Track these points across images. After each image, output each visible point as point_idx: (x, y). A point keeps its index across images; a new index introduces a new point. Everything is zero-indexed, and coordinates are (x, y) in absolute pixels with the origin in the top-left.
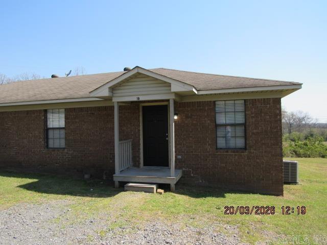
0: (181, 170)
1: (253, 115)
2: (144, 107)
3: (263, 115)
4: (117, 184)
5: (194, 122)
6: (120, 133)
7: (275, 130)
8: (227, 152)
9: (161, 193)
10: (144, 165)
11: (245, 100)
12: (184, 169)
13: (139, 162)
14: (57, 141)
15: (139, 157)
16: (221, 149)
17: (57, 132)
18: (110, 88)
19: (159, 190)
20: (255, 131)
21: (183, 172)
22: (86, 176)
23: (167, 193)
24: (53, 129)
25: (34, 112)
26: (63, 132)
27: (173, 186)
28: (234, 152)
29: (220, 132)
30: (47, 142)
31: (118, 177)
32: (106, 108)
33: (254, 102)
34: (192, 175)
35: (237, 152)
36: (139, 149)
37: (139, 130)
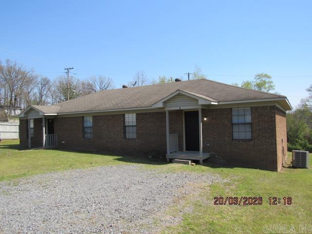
0: (209, 154)
1: (256, 117)
2: (186, 112)
3: (263, 117)
4: (168, 160)
5: (218, 122)
6: (170, 129)
7: (271, 127)
8: (239, 142)
9: (193, 165)
10: (186, 150)
11: (251, 107)
12: (211, 153)
13: (182, 147)
14: (131, 134)
15: (182, 144)
16: (235, 140)
17: (131, 128)
18: (163, 102)
19: (193, 163)
20: (257, 128)
21: (211, 154)
22: (150, 157)
23: (197, 165)
24: (129, 126)
25: (117, 115)
26: (135, 128)
27: (201, 161)
28: (244, 142)
29: (235, 129)
30: (125, 135)
31: (169, 155)
32: (161, 113)
33: (256, 108)
34: (216, 157)
35: (246, 142)
36: (183, 140)
37: (182, 127)
